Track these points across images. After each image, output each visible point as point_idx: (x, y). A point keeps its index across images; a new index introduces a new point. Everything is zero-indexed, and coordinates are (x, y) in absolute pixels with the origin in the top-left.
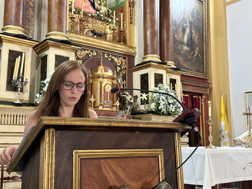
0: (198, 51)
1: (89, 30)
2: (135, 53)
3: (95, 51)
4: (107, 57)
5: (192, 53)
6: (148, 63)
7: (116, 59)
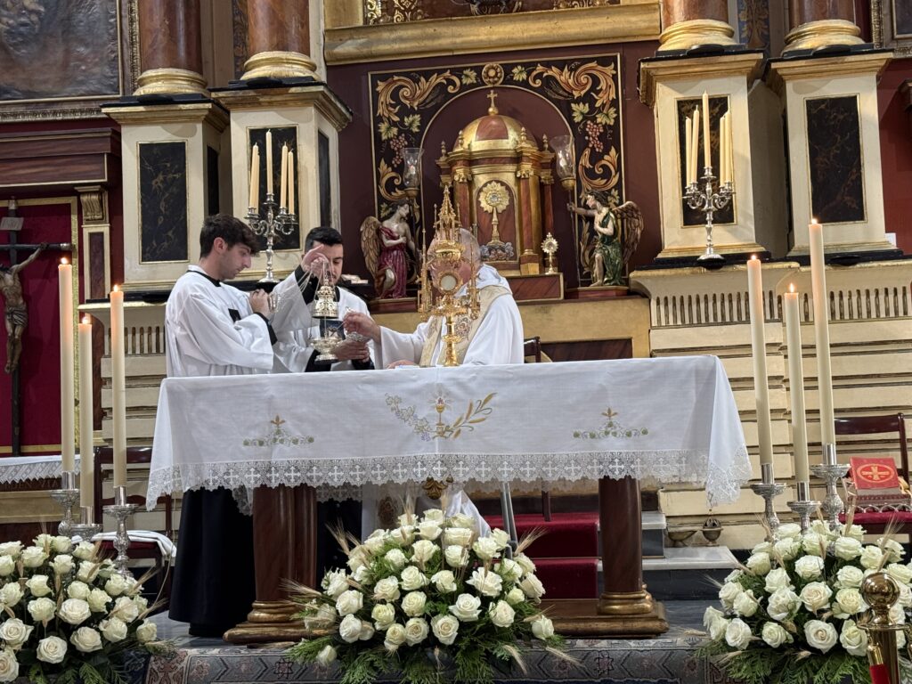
3: (472, 68)
4: (524, 76)
7: (565, 77)
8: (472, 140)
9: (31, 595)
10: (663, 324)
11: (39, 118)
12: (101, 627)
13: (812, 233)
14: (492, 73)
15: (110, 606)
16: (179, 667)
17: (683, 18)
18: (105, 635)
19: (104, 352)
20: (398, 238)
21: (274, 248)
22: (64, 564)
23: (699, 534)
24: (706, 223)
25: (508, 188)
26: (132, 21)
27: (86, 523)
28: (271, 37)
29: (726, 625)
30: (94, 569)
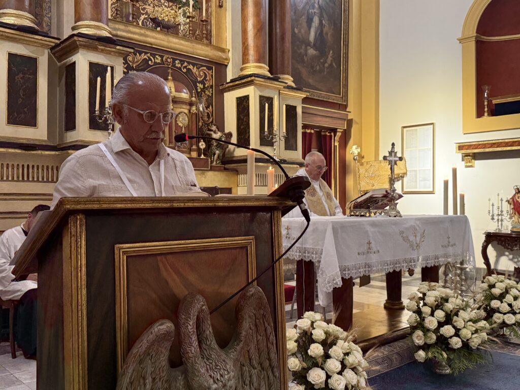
0: (331, 57)
1: (146, 16)
2: (228, 59)
3: (159, 56)
4: (180, 65)
5: (322, 61)
6: (249, 79)
7: (195, 70)
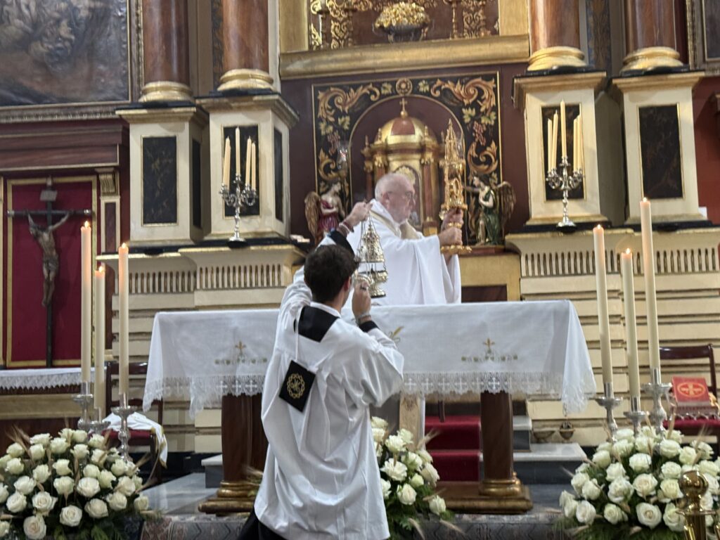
3: (388, 82)
4: (427, 88)
7: (458, 89)
8: (388, 136)
9: (56, 474)
10: (530, 274)
11: (70, 118)
12: (108, 499)
13: (643, 208)
14: (403, 86)
15: (114, 484)
16: (165, 530)
17: (546, 45)
18: (110, 505)
19: (114, 291)
20: (333, 208)
21: (241, 215)
22: (81, 452)
23: (557, 433)
24: (563, 198)
25: (414, 171)
26: (139, 47)
27: (98, 420)
28: (240, 58)
29: (576, 506)
30: (103, 456)
